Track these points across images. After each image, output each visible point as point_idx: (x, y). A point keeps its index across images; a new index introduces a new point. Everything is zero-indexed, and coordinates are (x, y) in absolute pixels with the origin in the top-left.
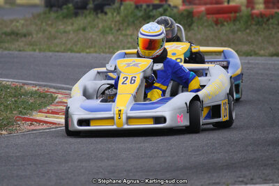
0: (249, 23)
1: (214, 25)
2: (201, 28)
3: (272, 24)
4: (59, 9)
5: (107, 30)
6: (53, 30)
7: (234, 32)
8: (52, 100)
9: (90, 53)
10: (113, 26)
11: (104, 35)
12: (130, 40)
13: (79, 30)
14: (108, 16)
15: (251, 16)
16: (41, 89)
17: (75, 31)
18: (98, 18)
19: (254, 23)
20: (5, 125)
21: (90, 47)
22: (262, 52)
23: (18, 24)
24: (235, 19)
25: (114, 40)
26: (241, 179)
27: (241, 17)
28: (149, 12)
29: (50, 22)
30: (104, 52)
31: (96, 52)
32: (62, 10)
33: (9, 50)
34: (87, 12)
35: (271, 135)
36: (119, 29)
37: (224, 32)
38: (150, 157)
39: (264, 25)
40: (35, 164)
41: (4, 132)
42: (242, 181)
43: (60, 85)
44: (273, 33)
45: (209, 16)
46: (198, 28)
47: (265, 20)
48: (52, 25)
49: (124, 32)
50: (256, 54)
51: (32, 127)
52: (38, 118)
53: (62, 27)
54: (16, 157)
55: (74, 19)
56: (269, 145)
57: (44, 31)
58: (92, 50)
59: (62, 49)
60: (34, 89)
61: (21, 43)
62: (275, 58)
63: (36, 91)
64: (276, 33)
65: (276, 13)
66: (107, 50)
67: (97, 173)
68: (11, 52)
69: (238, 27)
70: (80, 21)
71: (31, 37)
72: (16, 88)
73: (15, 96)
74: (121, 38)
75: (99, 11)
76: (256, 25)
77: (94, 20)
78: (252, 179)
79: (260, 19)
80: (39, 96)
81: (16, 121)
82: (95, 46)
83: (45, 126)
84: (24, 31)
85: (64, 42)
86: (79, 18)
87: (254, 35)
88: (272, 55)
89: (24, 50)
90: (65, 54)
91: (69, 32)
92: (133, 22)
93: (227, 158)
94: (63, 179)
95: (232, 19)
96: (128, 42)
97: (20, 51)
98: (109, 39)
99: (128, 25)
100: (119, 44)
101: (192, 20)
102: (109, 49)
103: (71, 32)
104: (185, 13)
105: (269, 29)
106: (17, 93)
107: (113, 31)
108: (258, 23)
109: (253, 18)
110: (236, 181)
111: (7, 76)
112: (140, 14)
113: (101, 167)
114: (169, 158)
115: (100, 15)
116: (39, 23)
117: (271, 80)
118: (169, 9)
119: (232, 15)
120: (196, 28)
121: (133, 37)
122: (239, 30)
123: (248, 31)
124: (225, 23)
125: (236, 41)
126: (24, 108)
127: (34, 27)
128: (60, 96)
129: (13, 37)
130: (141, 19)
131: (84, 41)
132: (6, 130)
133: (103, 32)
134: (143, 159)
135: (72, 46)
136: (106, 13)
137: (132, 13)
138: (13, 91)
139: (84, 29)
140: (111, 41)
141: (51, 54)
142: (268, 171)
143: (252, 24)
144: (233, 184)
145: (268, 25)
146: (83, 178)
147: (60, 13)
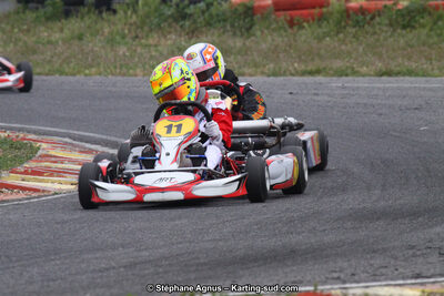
0: (343, 24)
1: (286, 26)
2: (266, 31)
3: (379, 24)
4: (40, 6)
5: (118, 38)
6: (30, 40)
7: (320, 39)
8: (31, 152)
9: (90, 75)
10: (126, 31)
11: (112, 46)
12: (154, 53)
13: (73, 38)
14: (118, 16)
15: (347, 13)
16: (13, 135)
17: (64, 41)
18: (103, 19)
19: (350, 22)
21: (91, 66)
22: (365, 70)
24: (321, 18)
25: (128, 54)
26: (335, 275)
27: (331, 13)
28: (184, 8)
29: (25, 27)
31: (100, 74)
32: (43, 7)
34: (84, 10)
35: (382, 203)
36: (137, 37)
37: (303, 38)
38: (190, 242)
39: (366, 26)
40: (7, 257)
42: (338, 278)
43: (43, 128)
44: (382, 38)
45: (278, 13)
46: (262, 32)
47: (368, 18)
48: (28, 31)
49: (143, 41)
50: (355, 73)
52: (10, 182)
53: (46, 34)
55: (63, 21)
56: (378, 219)
57: (17, 40)
58: (94, 70)
59: (47, 71)
60: (3, 135)
62: (385, 78)
63: (5, 139)
64: (386, 39)
65: (385, 6)
66: (118, 71)
67: (107, 269)
69: (325, 30)
70: (74, 25)
74: (139, 50)
75: (104, 8)
76: (354, 27)
77: (96, 23)
78: (353, 275)
79: (361, 17)
80: (11, 146)
82: (99, 64)
83: (22, 195)
85: (48, 58)
86: (72, 20)
87: (351, 42)
88: (381, 74)
90: (49, 78)
91: (57, 42)
92: (159, 25)
93: (313, 241)
94: (53, 280)
95: (316, 17)
96: (152, 57)
98: (121, 52)
99: (151, 30)
100: (136, 59)
101: (252, 20)
102: (121, 68)
103: (60, 43)
104: (241, 10)
105: (375, 33)
107: (127, 40)
108: (357, 24)
109: (348, 16)
110: (327, 278)
112: (169, 11)
114: (221, 243)
115: (104, 15)
116: (8, 28)
117: (380, 115)
118: (215, 3)
119: (317, 11)
120: (259, 33)
121: (160, 48)
122: (327, 34)
123: (341, 36)
124: (305, 24)
125: (322, 52)
128: (44, 146)
130: (170, 20)
131: (80, 56)
133: (111, 41)
134: (180, 246)
135: (61, 65)
136: (115, 12)
137: (156, 10)
139: (80, 38)
140: (124, 55)
142: (378, 261)
143: (347, 24)
144: (324, 283)
145: (373, 26)
146: (84, 277)
147: (41, 11)
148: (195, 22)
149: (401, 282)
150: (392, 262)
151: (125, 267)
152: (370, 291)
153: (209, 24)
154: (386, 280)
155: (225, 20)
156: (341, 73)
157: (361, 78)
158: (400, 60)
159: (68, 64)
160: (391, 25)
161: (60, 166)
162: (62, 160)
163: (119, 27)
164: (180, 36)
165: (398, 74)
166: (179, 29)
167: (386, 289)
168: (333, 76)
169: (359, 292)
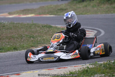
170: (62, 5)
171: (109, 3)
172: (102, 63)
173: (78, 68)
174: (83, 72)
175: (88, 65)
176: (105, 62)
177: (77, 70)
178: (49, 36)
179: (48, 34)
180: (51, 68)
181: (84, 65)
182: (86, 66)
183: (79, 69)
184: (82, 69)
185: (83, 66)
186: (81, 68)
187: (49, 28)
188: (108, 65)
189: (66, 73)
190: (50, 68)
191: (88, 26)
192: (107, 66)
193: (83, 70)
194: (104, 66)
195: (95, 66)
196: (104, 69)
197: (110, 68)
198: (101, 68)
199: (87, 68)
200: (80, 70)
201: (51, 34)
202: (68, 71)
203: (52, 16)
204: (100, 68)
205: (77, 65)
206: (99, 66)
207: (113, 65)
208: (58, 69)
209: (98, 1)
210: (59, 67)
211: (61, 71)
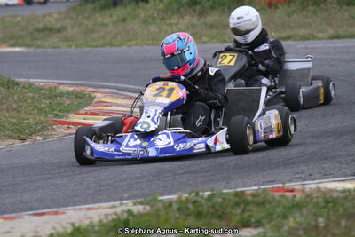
0: (306, 4)
1: (266, 7)
3: (331, 3)
5: (150, 20)
6: (90, 23)
7: (289, 15)
8: (90, 100)
9: (131, 46)
10: (156, 15)
11: (146, 25)
13: (118, 21)
16: (78, 89)
17: (114, 23)
18: (139, 7)
19: (310, 3)
20: (39, 131)
21: (132, 40)
22: (321, 35)
23: (51, 19)
25: (157, 30)
26: (299, 176)
29: (86, 15)
30: (147, 44)
31: (138, 45)
33: (43, 48)
35: (332, 126)
36: (163, 18)
37: (278, 15)
39: (322, 5)
41: (38, 138)
42: (300, 178)
43: (98, 83)
44: (333, 13)
48: (88, 17)
49: (168, 21)
50: (314, 38)
51: (69, 131)
52: (75, 121)
53: (100, 19)
54: (52, 164)
55: (112, 9)
56: (329, 136)
57: (81, 24)
58: (133, 42)
59: (101, 42)
60: (71, 89)
61: (55, 39)
62: (335, 41)
63: (72, 92)
64: (335, 13)
67: (141, 177)
68: (44, 50)
69: (293, 9)
70: (119, 12)
71: (65, 32)
72: (50, 89)
73: (49, 98)
74: (165, 27)
76: (313, 6)
77: (135, 10)
78: (310, 175)
80: (76, 96)
81: (51, 125)
82: (137, 38)
84: (59, 25)
85: (102, 35)
86: (118, 8)
87: (312, 17)
88: (332, 38)
89: (58, 47)
90: (103, 49)
91: (108, 24)
92: (178, 10)
94: (103, 186)
97: (54, 48)
98: (152, 30)
99: (173, 13)
103: (111, 24)
105: (327, 10)
106: (52, 94)
107: (157, 21)
108: (315, 4)
110: (292, 178)
111: (39, 77)
113: (144, 170)
115: (140, 4)
116: (74, 15)
117: (331, 66)
121: (179, 26)
122: (294, 12)
123: (304, 12)
124: (280, 6)
125: (292, 24)
126: (60, 111)
127: (69, 21)
128: (98, 95)
129: (46, 33)
130: (186, 6)
131: (124, 33)
132: (41, 135)
133: (145, 22)
135: (111, 40)
138: (47, 92)
139: (124, 20)
140: (154, 32)
141: (88, 49)
142: (328, 165)
143: (308, 5)
144: (290, 181)
145: (326, 5)
146: (125, 183)
147: (97, 4)
148: (203, 7)
149: (344, 178)
150: (338, 165)
151: (153, 176)
152: (322, 186)
153: (212, 8)
154: (333, 177)
155: (224, 5)
156: (305, 38)
157: (318, 41)
158: (345, 28)
159: (116, 38)
160: (339, 3)
161: (109, 108)
162: (111, 105)
163: (151, 11)
164: (193, 16)
165: (344, 37)
166: (192, 12)
167: (333, 183)
168: (299, 40)
169: (313, 186)
170: (50, 15)
171: (194, 10)
172: (174, 197)
173: (99, 216)
174: (116, 226)
175: (129, 205)
176: (181, 197)
177: (96, 220)
178: (7, 114)
179: (4, 106)
180: (14, 215)
181: (117, 203)
182: (124, 208)
183: (102, 217)
184: (110, 218)
185: (114, 207)
186: (106, 216)
187: (9, 88)
188: (190, 206)
189: (60, 230)
190: (9, 215)
191: (129, 83)
192: (188, 208)
193: (113, 220)
194: (179, 209)
195: (152, 206)
196: (178, 218)
197: (199, 215)
198: (171, 214)
199: (128, 216)
200: (105, 221)
201: (15, 106)
202: (67, 223)
203: (17, 49)
204: (167, 213)
205: (96, 206)
206: (165, 208)
207: (208, 206)
208: (36, 218)
209: (161, 6)
210: (40, 212)
211: (46, 223)
